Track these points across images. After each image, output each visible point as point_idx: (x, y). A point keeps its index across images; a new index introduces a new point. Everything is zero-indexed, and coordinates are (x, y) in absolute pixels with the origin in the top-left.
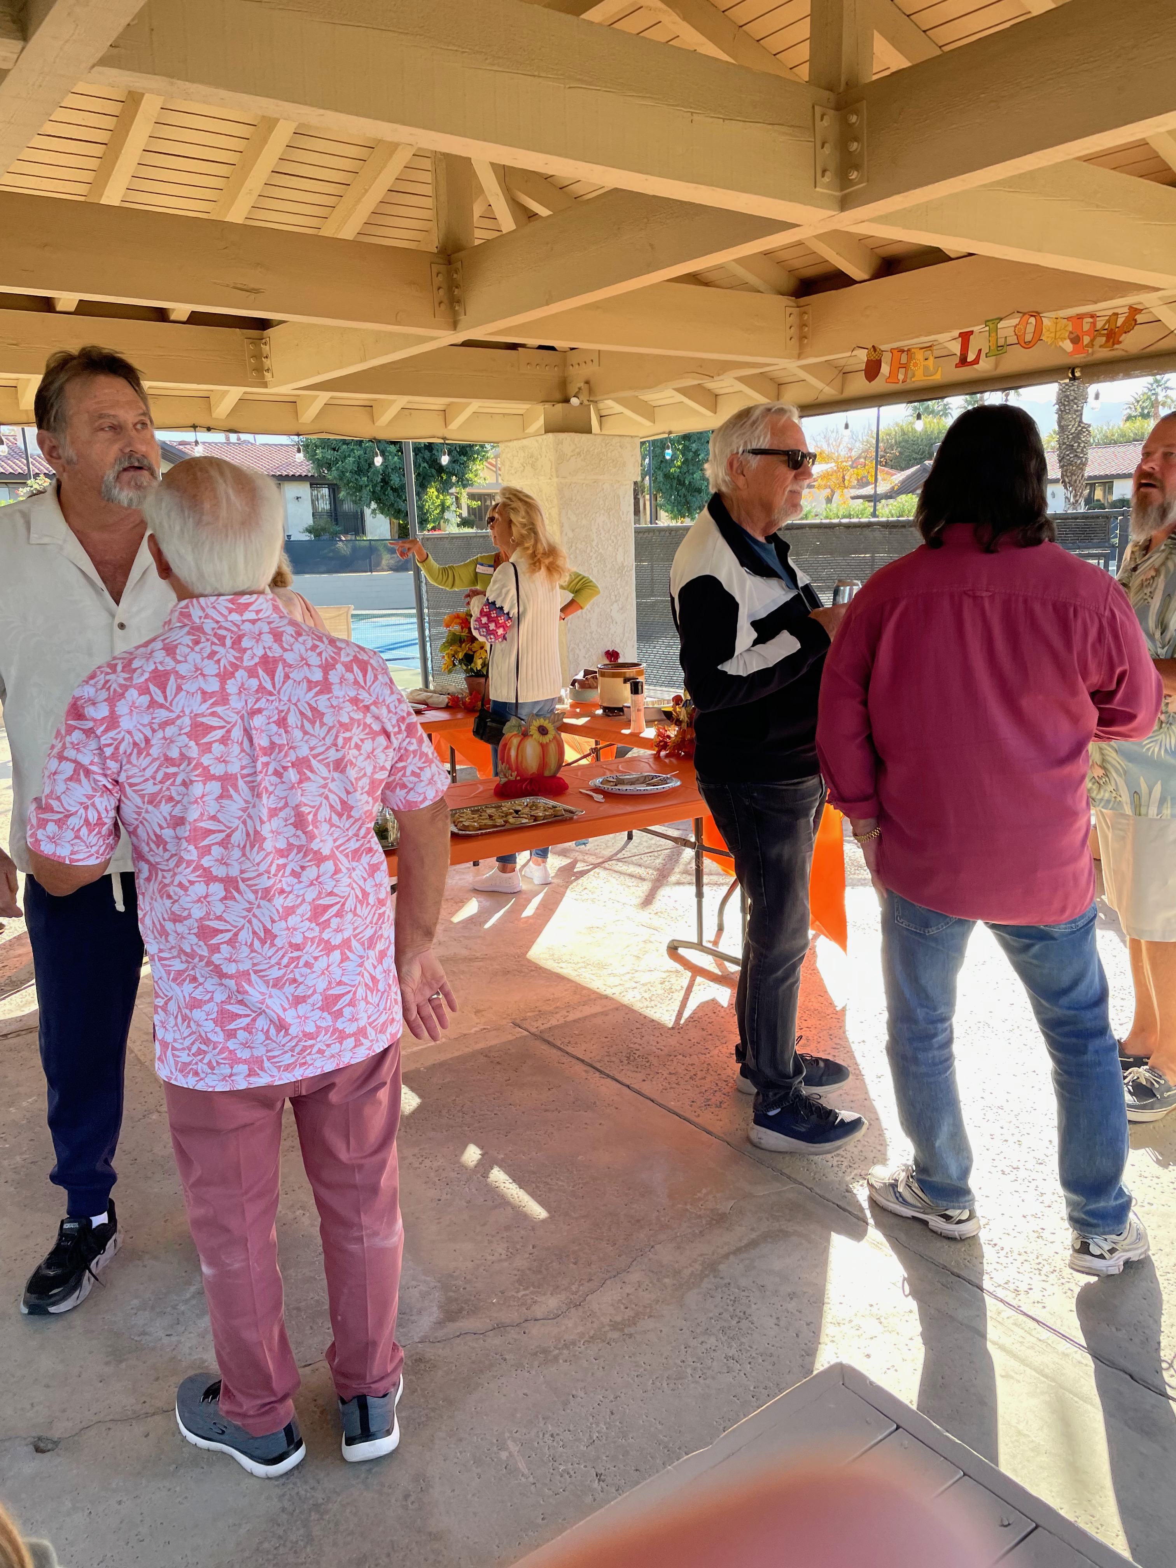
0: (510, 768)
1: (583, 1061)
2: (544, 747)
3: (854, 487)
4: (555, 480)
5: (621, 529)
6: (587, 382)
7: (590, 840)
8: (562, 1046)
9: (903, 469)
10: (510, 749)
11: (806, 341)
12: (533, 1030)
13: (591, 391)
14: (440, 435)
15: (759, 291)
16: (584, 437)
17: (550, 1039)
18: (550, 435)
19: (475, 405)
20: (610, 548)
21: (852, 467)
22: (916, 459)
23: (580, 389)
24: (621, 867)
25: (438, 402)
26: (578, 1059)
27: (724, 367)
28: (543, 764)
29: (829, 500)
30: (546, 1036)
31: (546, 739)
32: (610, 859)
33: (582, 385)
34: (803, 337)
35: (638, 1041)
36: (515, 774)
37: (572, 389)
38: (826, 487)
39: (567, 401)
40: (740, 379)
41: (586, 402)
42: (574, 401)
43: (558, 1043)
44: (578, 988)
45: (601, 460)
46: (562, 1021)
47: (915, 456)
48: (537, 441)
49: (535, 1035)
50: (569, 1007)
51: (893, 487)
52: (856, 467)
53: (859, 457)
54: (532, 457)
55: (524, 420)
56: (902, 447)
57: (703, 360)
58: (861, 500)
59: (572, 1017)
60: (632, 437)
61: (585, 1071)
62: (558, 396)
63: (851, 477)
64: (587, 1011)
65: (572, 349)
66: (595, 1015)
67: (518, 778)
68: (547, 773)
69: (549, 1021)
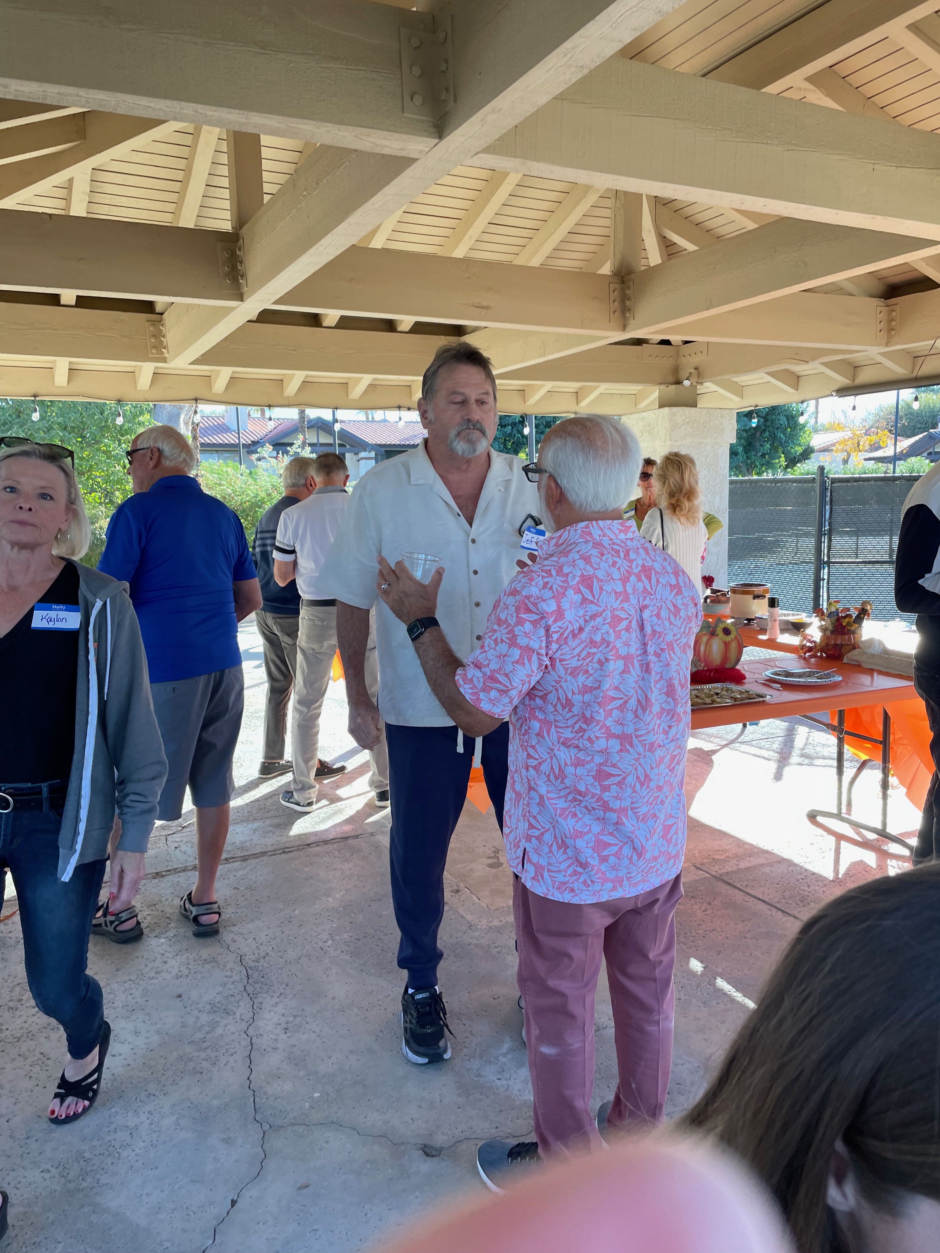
0: (699, 660)
1: (764, 901)
2: (727, 644)
3: (867, 451)
4: (668, 443)
5: (718, 480)
6: (696, 369)
8: (742, 888)
9: (909, 437)
11: (894, 332)
12: (714, 873)
13: (699, 375)
14: (573, 410)
16: (693, 410)
17: (731, 881)
18: (666, 410)
19: (603, 387)
20: (709, 495)
21: (866, 434)
22: (920, 428)
23: (690, 373)
25: (573, 386)
26: (759, 899)
27: (816, 354)
28: (725, 658)
29: (845, 462)
30: (726, 878)
31: (728, 638)
32: (733, 741)
33: (692, 370)
34: (890, 329)
35: (806, 888)
36: (703, 665)
37: (683, 374)
38: (843, 450)
39: (678, 382)
40: (824, 364)
41: (695, 384)
42: (687, 383)
43: (739, 886)
44: (740, 843)
45: (705, 427)
46: (735, 868)
47: (919, 426)
48: (655, 414)
49: (716, 877)
50: (736, 856)
51: (902, 451)
52: (869, 435)
53: (871, 427)
54: (649, 425)
55: (636, 398)
56: (910, 418)
57: (798, 348)
58: (873, 462)
59: (742, 865)
60: (730, 409)
61: (769, 909)
62: (671, 379)
63: (865, 442)
64: (754, 861)
65: (686, 342)
66: (762, 865)
67: (706, 668)
68: (728, 666)
69: (724, 867)
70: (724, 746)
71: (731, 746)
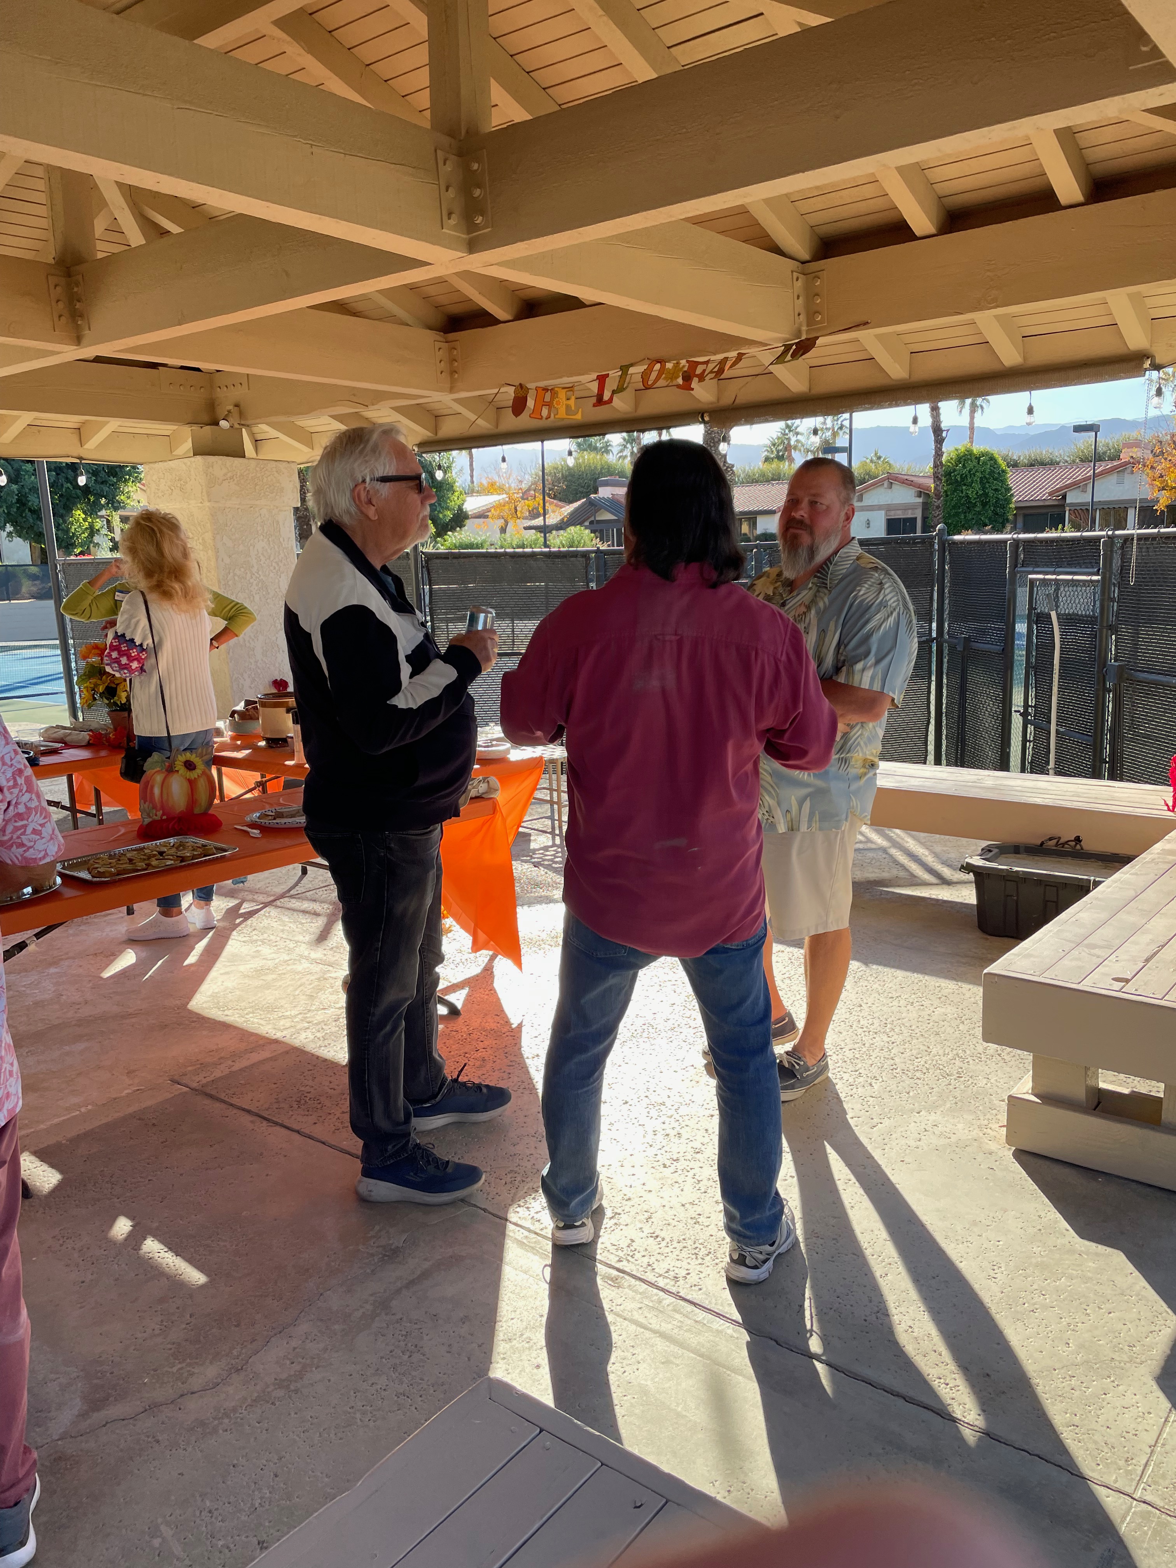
0: (154, 807)
1: (249, 1112)
2: (192, 783)
3: (525, 518)
4: (207, 504)
5: (282, 555)
6: (237, 406)
7: (249, 877)
8: (226, 1099)
9: (571, 502)
10: (152, 787)
11: (456, 376)
12: (194, 1085)
13: (241, 414)
14: (75, 455)
15: (408, 325)
16: (238, 461)
17: (213, 1093)
18: (199, 458)
19: (114, 424)
20: (272, 575)
21: (523, 498)
22: (582, 492)
23: (229, 411)
24: (295, 904)
25: (73, 420)
26: (244, 1110)
27: (379, 397)
28: (192, 800)
29: (503, 530)
30: (208, 1090)
31: (193, 775)
32: (282, 896)
33: (231, 407)
34: (453, 372)
35: (310, 1083)
36: (160, 813)
37: (221, 412)
38: (499, 517)
39: (217, 424)
40: (396, 409)
41: (237, 426)
42: (223, 424)
43: (222, 1096)
44: (244, 1035)
45: (256, 485)
46: (227, 1071)
47: (581, 489)
48: (185, 464)
49: (196, 1090)
50: (235, 1056)
51: (563, 519)
52: (527, 499)
53: (529, 489)
54: (180, 480)
55: (171, 441)
56: (570, 481)
57: (354, 388)
58: (534, 531)
59: (237, 1066)
60: (288, 462)
61: (252, 1122)
62: (205, 418)
63: (523, 507)
64: (255, 1057)
65: (218, 371)
66: (261, 1062)
67: (165, 817)
68: (197, 811)
69: (212, 1072)
70: (266, 905)
71: (278, 903)
